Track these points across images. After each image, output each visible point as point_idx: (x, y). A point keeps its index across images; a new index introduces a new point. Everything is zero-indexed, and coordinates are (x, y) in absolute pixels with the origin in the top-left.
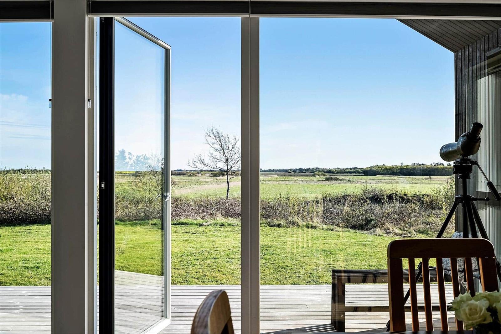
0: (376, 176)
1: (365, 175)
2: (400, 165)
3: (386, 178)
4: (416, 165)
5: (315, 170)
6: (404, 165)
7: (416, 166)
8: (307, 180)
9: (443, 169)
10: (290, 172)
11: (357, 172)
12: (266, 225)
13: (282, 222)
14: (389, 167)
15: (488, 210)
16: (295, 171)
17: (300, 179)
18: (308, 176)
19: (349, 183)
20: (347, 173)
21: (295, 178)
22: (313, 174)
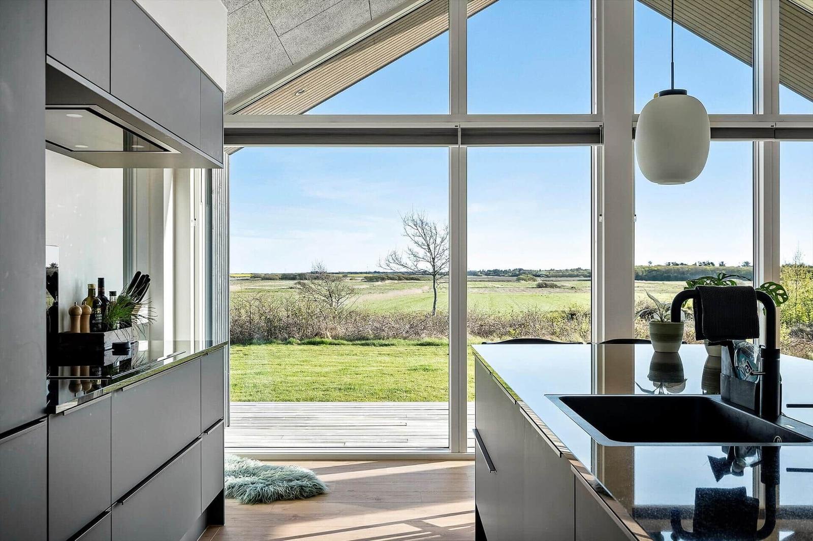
2: (647, 265)
4: (671, 264)
5: (518, 273)
6: (653, 265)
7: (671, 267)
8: (509, 287)
9: (714, 271)
10: (481, 275)
11: (581, 275)
16: (488, 273)
17: (499, 286)
18: (508, 281)
19: (573, 291)
20: (567, 277)
21: (490, 284)
22: (515, 278)
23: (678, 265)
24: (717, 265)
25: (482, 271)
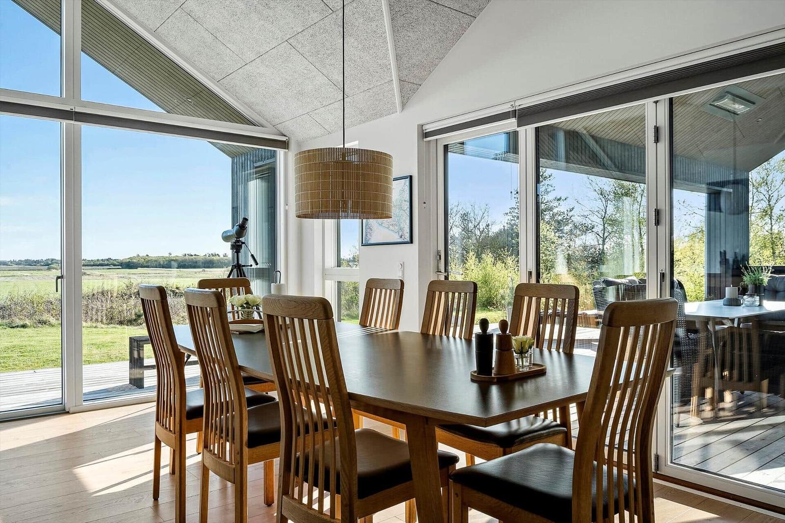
0: (137, 269)
1: (122, 268)
2: (168, 255)
3: (150, 272)
4: (187, 255)
5: (50, 262)
6: (172, 255)
7: (187, 257)
8: (39, 275)
9: (219, 261)
10: (11, 264)
11: (111, 264)
12: (5, 327)
13: (28, 322)
14: (154, 258)
15: (256, 282)
16: (19, 263)
17: (29, 275)
18: (39, 270)
19: (102, 277)
20: (98, 266)
21: (19, 273)
22: (47, 267)
23: (192, 256)
24: (222, 256)
25: (12, 260)
